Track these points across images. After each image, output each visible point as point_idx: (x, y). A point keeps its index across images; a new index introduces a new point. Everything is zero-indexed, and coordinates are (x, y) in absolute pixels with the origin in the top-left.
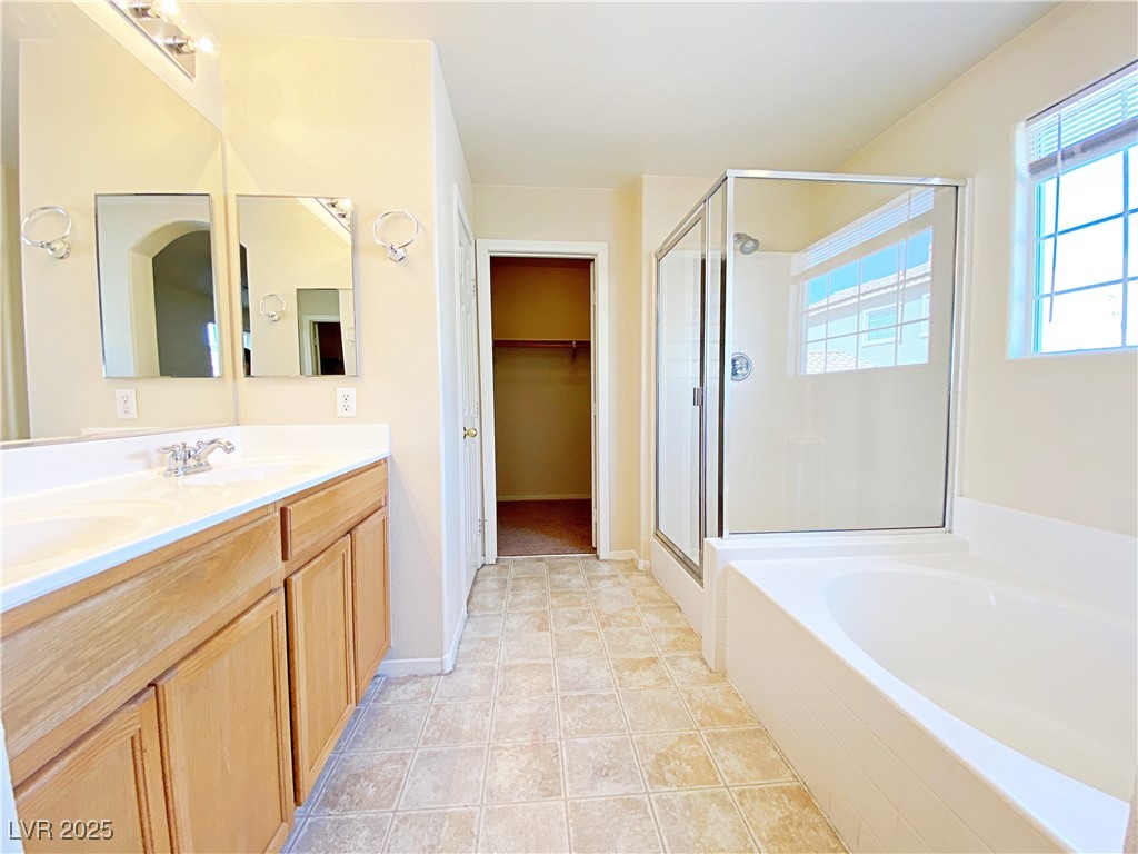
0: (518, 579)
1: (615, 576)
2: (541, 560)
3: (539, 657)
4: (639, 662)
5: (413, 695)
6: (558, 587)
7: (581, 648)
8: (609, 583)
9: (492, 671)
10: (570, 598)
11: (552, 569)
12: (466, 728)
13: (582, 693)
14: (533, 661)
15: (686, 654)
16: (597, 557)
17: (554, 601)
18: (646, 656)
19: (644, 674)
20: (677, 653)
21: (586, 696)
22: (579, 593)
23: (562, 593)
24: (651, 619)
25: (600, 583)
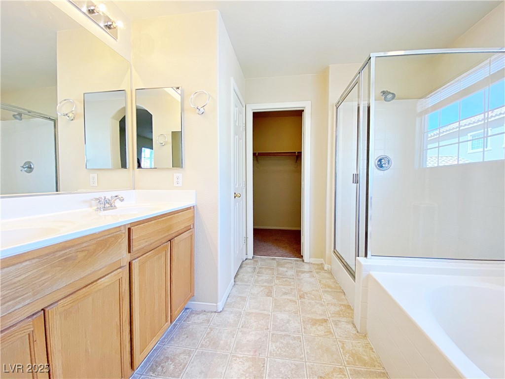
0: (261, 268)
1: (311, 272)
2: (274, 259)
3: (264, 310)
4: (317, 321)
5: (201, 321)
6: (281, 274)
7: (287, 309)
8: (307, 275)
9: (240, 314)
10: (286, 281)
11: (279, 265)
12: (222, 342)
13: (284, 333)
14: (261, 312)
15: (344, 319)
16: (303, 261)
17: (277, 282)
18: (321, 318)
19: (318, 328)
20: (339, 319)
21: (285, 335)
22: (290, 278)
23: (282, 278)
24: (327, 298)
25: (303, 274)
